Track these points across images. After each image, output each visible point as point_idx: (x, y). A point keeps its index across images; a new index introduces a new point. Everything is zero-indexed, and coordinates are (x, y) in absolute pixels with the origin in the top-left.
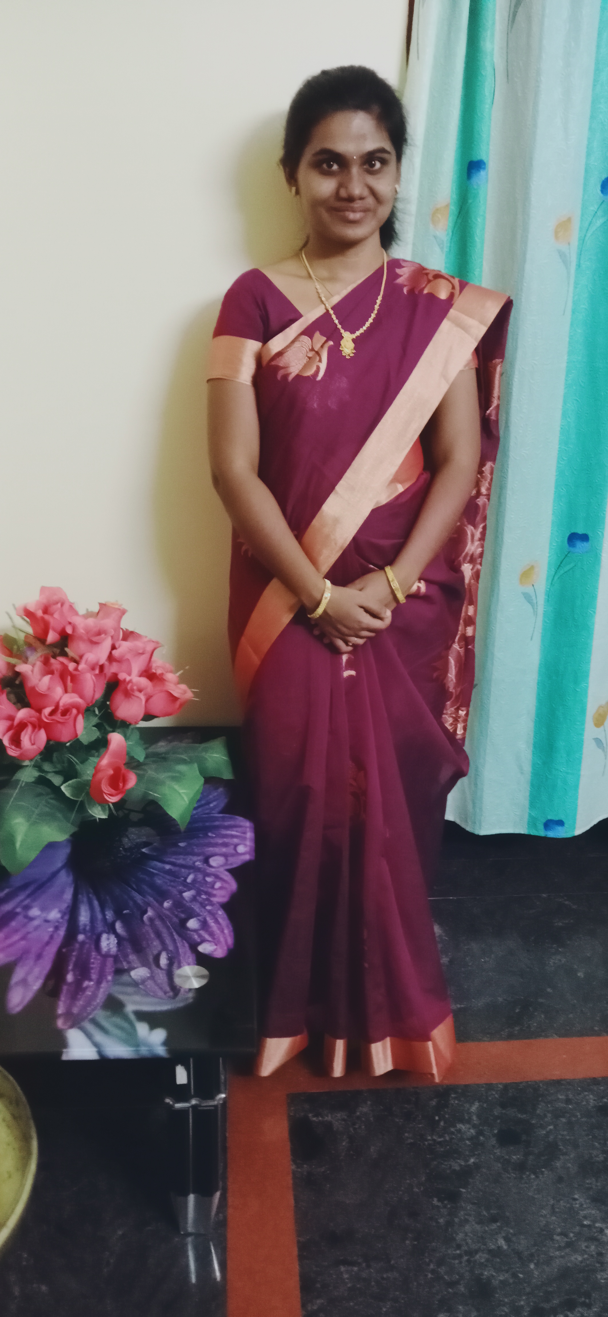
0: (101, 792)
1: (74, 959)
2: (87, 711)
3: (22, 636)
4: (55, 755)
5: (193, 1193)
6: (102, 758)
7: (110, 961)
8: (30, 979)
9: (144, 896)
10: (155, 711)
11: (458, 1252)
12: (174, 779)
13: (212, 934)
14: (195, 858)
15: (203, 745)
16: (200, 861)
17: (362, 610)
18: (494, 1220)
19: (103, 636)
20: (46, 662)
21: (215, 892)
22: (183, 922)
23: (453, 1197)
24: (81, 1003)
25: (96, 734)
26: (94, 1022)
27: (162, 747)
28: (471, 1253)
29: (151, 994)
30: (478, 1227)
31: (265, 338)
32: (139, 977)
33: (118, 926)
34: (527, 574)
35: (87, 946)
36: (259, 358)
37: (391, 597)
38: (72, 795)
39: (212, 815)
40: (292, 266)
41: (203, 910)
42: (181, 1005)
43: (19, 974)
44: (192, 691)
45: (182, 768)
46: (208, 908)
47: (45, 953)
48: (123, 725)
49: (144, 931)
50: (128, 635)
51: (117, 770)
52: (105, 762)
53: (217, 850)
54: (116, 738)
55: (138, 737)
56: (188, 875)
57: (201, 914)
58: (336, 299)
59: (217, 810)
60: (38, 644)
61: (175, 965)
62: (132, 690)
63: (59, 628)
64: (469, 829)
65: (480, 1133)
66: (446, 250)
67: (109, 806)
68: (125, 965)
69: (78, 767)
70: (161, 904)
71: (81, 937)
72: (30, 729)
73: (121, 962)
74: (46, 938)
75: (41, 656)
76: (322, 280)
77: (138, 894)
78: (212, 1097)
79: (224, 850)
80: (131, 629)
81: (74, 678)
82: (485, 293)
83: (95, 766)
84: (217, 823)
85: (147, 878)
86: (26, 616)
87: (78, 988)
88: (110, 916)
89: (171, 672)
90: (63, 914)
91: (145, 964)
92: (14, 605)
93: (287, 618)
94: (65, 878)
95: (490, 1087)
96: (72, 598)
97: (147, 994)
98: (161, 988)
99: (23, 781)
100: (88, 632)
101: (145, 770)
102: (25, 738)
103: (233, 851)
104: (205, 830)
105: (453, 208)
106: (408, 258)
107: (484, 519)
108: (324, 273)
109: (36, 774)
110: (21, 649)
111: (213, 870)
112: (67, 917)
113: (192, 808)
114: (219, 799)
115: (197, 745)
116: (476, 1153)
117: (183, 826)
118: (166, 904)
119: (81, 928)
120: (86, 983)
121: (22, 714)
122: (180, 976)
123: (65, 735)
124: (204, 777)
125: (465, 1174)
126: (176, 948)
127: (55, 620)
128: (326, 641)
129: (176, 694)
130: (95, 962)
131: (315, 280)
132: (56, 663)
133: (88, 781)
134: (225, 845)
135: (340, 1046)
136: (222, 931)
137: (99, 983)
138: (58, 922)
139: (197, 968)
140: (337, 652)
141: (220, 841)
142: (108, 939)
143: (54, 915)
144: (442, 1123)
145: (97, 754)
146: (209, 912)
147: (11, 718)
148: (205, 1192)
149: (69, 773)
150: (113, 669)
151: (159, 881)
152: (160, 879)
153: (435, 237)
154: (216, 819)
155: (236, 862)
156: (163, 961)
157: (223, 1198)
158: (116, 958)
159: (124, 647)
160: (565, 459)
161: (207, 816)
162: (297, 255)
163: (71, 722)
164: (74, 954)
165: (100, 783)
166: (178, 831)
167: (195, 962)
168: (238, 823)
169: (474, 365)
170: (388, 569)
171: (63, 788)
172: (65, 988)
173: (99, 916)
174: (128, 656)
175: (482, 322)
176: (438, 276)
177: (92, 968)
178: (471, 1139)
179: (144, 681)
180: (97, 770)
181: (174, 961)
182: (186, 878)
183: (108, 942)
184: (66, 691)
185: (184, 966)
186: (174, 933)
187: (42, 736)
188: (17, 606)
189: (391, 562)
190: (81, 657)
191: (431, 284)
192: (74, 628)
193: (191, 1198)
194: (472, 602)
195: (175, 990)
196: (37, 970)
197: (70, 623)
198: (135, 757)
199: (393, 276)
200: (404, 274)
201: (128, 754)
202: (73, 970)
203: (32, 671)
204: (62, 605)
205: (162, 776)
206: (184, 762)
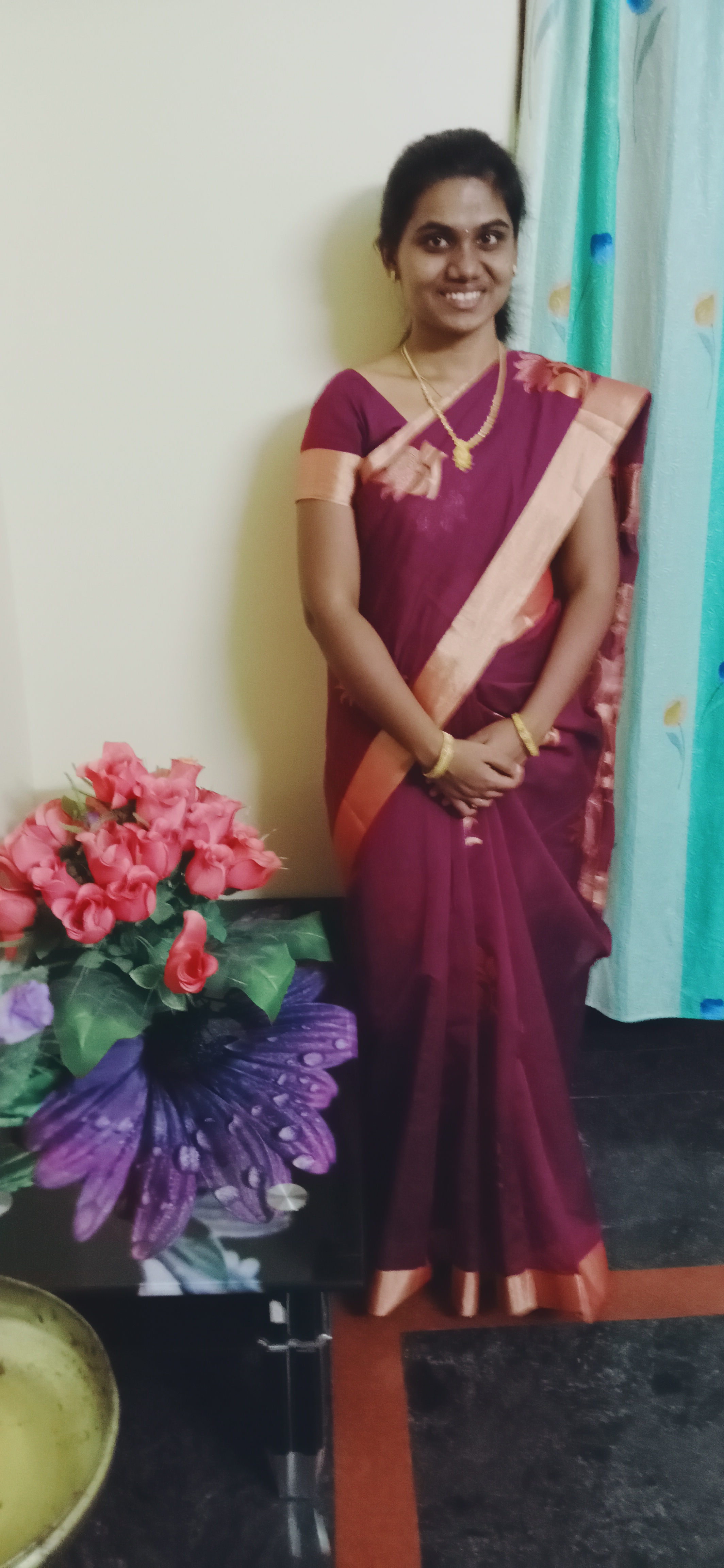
0: (178, 981)
1: (149, 1176)
2: (159, 885)
3: (81, 800)
4: (122, 937)
5: (294, 1450)
6: (177, 940)
7: (191, 1179)
8: (100, 1201)
9: (228, 1101)
10: (237, 883)
11: (608, 1520)
12: (261, 962)
13: (309, 1146)
14: (287, 1056)
15: (295, 922)
16: (293, 1059)
17: (488, 767)
18: (650, 1482)
19: (176, 797)
20: (111, 829)
21: (312, 1096)
22: (275, 1132)
23: (601, 1455)
24: (158, 1228)
25: (170, 912)
26: (175, 1251)
27: (245, 924)
28: (623, 1522)
29: (240, 1217)
30: (630, 1490)
31: (365, 450)
32: (225, 1198)
33: (200, 1137)
34: (672, 713)
35: (165, 1161)
36: (358, 475)
37: (521, 749)
38: (144, 984)
39: (304, 1004)
40: (391, 364)
41: (297, 1116)
42: (275, 1230)
43: (87, 1195)
44: (281, 860)
45: (270, 949)
46: (304, 1114)
47: (116, 1170)
48: (200, 901)
49: (229, 1142)
50: (205, 795)
51: (195, 955)
52: (181, 944)
53: (312, 1046)
54: (193, 917)
55: (219, 913)
56: (279, 1076)
57: (296, 1121)
58: (447, 402)
59: (312, 997)
60: (100, 808)
61: (267, 1184)
62: (211, 860)
63: (126, 790)
64: (612, 1016)
65: (633, 1379)
66: (567, 338)
67: (186, 996)
68: (209, 1183)
69: (149, 950)
70: (249, 1111)
71: (157, 1151)
72: (93, 907)
73: (204, 1179)
74: (117, 1152)
75: (105, 823)
76: (429, 380)
77: (221, 1099)
78: (313, 1337)
79: (321, 1045)
80: (208, 788)
81: (144, 848)
82: (619, 387)
83: (170, 949)
84: (312, 1014)
85: (231, 1080)
86: (88, 777)
87: (155, 1211)
88: (189, 1125)
89: (256, 837)
90: (136, 1124)
91: (232, 1182)
92: (73, 765)
93: (398, 777)
94: (137, 1082)
95: (643, 1323)
96: (140, 752)
97: (235, 1217)
98: (251, 1211)
99: (86, 968)
100: (158, 793)
101: (225, 952)
102: (89, 920)
103: (331, 1048)
104: (300, 1021)
105: (575, 289)
106: (526, 349)
107: (622, 651)
108: (430, 371)
109: (102, 959)
110: (82, 814)
111: (308, 1069)
112: (140, 1127)
113: (282, 996)
114: (315, 983)
115: (286, 921)
116: (628, 1402)
117: (272, 1017)
118: (255, 1111)
119: (157, 1138)
120: (164, 1206)
121: (85, 891)
122: (274, 1196)
123: (135, 915)
124: (296, 960)
125: (616, 1428)
126: (268, 1162)
127: (122, 781)
128: (445, 803)
129: (261, 863)
130: (174, 1181)
131: (421, 380)
132: (123, 830)
133: (161, 966)
134: (322, 1040)
135: (471, 1281)
136: (321, 1143)
137: (179, 1203)
138: (130, 1133)
139: (293, 1186)
140: (460, 816)
141: (316, 1035)
142: (188, 1153)
143: (126, 1125)
144: (586, 1367)
145: (170, 934)
146: (305, 1119)
147: (72, 896)
148: (307, 1450)
149: (140, 958)
150: (189, 835)
151: (245, 1084)
152: (246, 1081)
153: (554, 324)
154: (310, 1008)
155: (336, 1060)
156: (254, 1178)
157: (329, 1458)
158: (198, 1176)
159: (201, 808)
160: (714, 575)
161: (299, 1004)
162: (397, 350)
163: (141, 898)
164: (150, 1170)
165: (175, 969)
166: (267, 1024)
167: (291, 1179)
168: (336, 1013)
169: (610, 472)
170: (516, 717)
171: (133, 975)
172: (140, 1212)
173: (178, 1125)
174: (205, 820)
175: (617, 423)
176: (564, 370)
177: (171, 1187)
178: (622, 1386)
179: (224, 849)
180: (172, 954)
181: (266, 1178)
182: (276, 1080)
183: (188, 1156)
184: (134, 862)
185: (277, 1183)
186: (265, 1145)
187: (108, 916)
188: (77, 766)
189: (519, 707)
190: (151, 823)
191: (557, 379)
192: (143, 789)
193: (291, 1457)
194: (611, 749)
195: (268, 1213)
196: (106, 1191)
197: (138, 784)
198: (215, 937)
199: (512, 371)
200: (524, 370)
201: (208, 933)
202: (149, 1190)
203: (95, 840)
204: (129, 762)
205: (249, 959)
206: (271, 942)
